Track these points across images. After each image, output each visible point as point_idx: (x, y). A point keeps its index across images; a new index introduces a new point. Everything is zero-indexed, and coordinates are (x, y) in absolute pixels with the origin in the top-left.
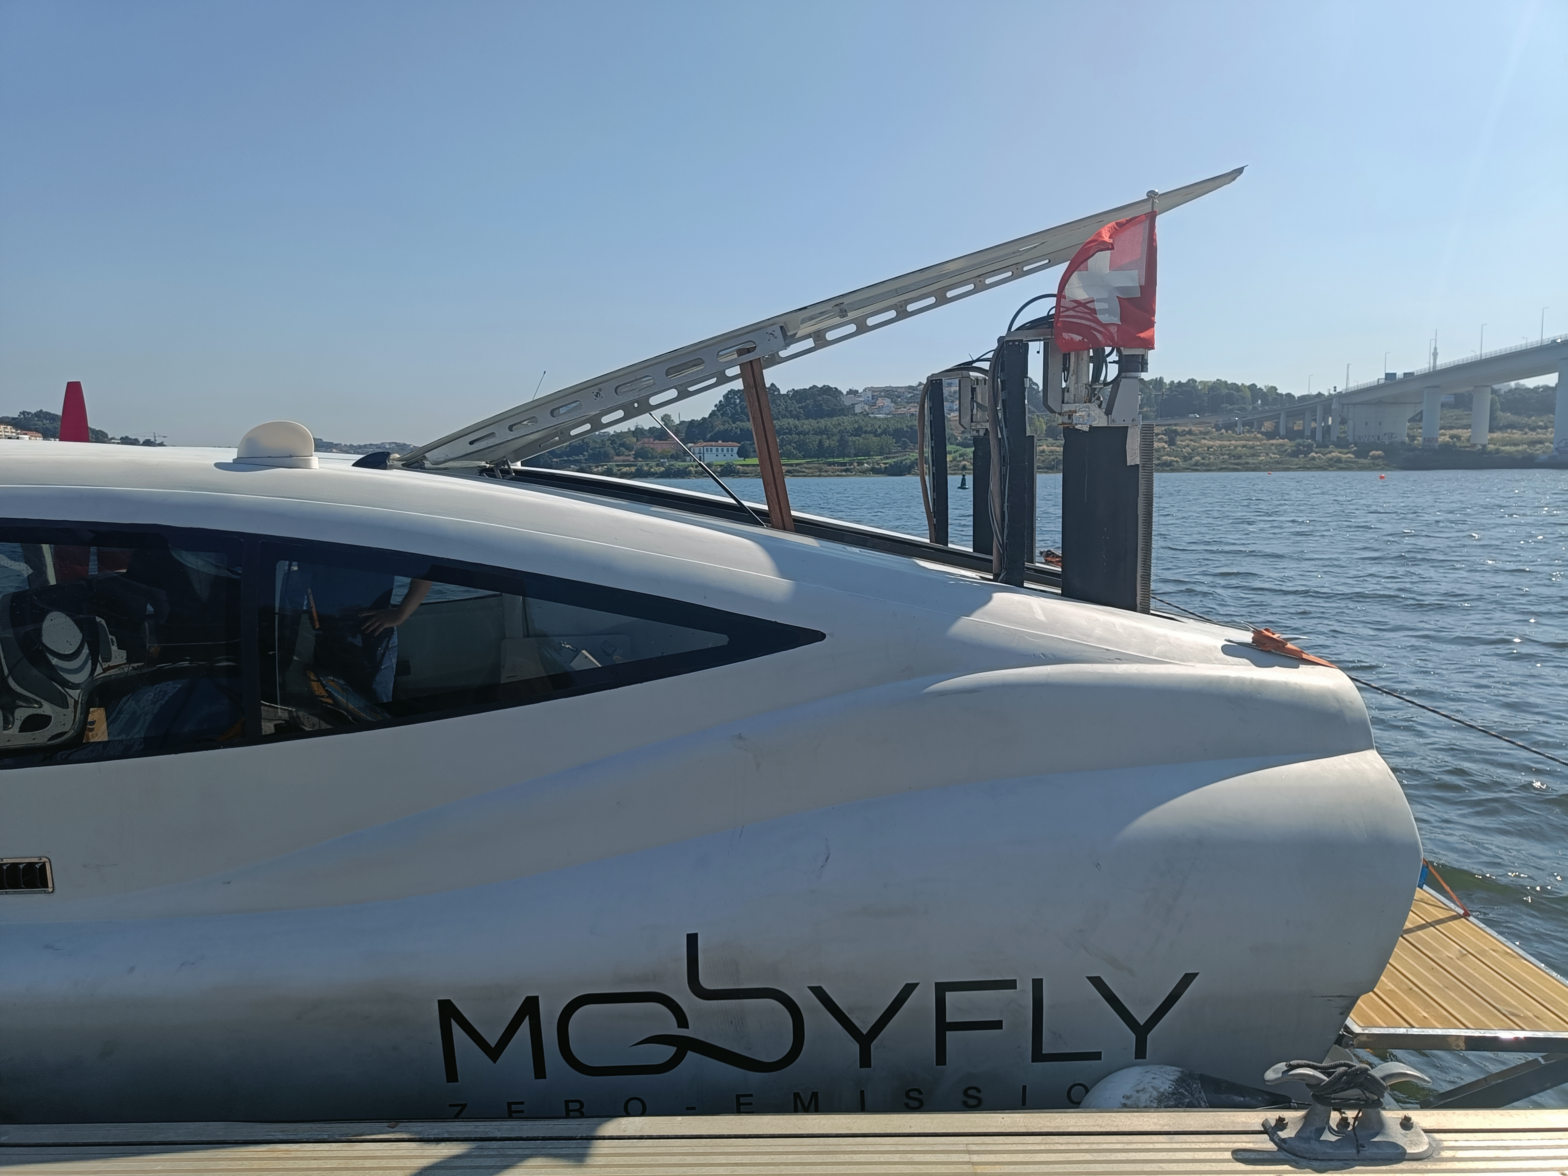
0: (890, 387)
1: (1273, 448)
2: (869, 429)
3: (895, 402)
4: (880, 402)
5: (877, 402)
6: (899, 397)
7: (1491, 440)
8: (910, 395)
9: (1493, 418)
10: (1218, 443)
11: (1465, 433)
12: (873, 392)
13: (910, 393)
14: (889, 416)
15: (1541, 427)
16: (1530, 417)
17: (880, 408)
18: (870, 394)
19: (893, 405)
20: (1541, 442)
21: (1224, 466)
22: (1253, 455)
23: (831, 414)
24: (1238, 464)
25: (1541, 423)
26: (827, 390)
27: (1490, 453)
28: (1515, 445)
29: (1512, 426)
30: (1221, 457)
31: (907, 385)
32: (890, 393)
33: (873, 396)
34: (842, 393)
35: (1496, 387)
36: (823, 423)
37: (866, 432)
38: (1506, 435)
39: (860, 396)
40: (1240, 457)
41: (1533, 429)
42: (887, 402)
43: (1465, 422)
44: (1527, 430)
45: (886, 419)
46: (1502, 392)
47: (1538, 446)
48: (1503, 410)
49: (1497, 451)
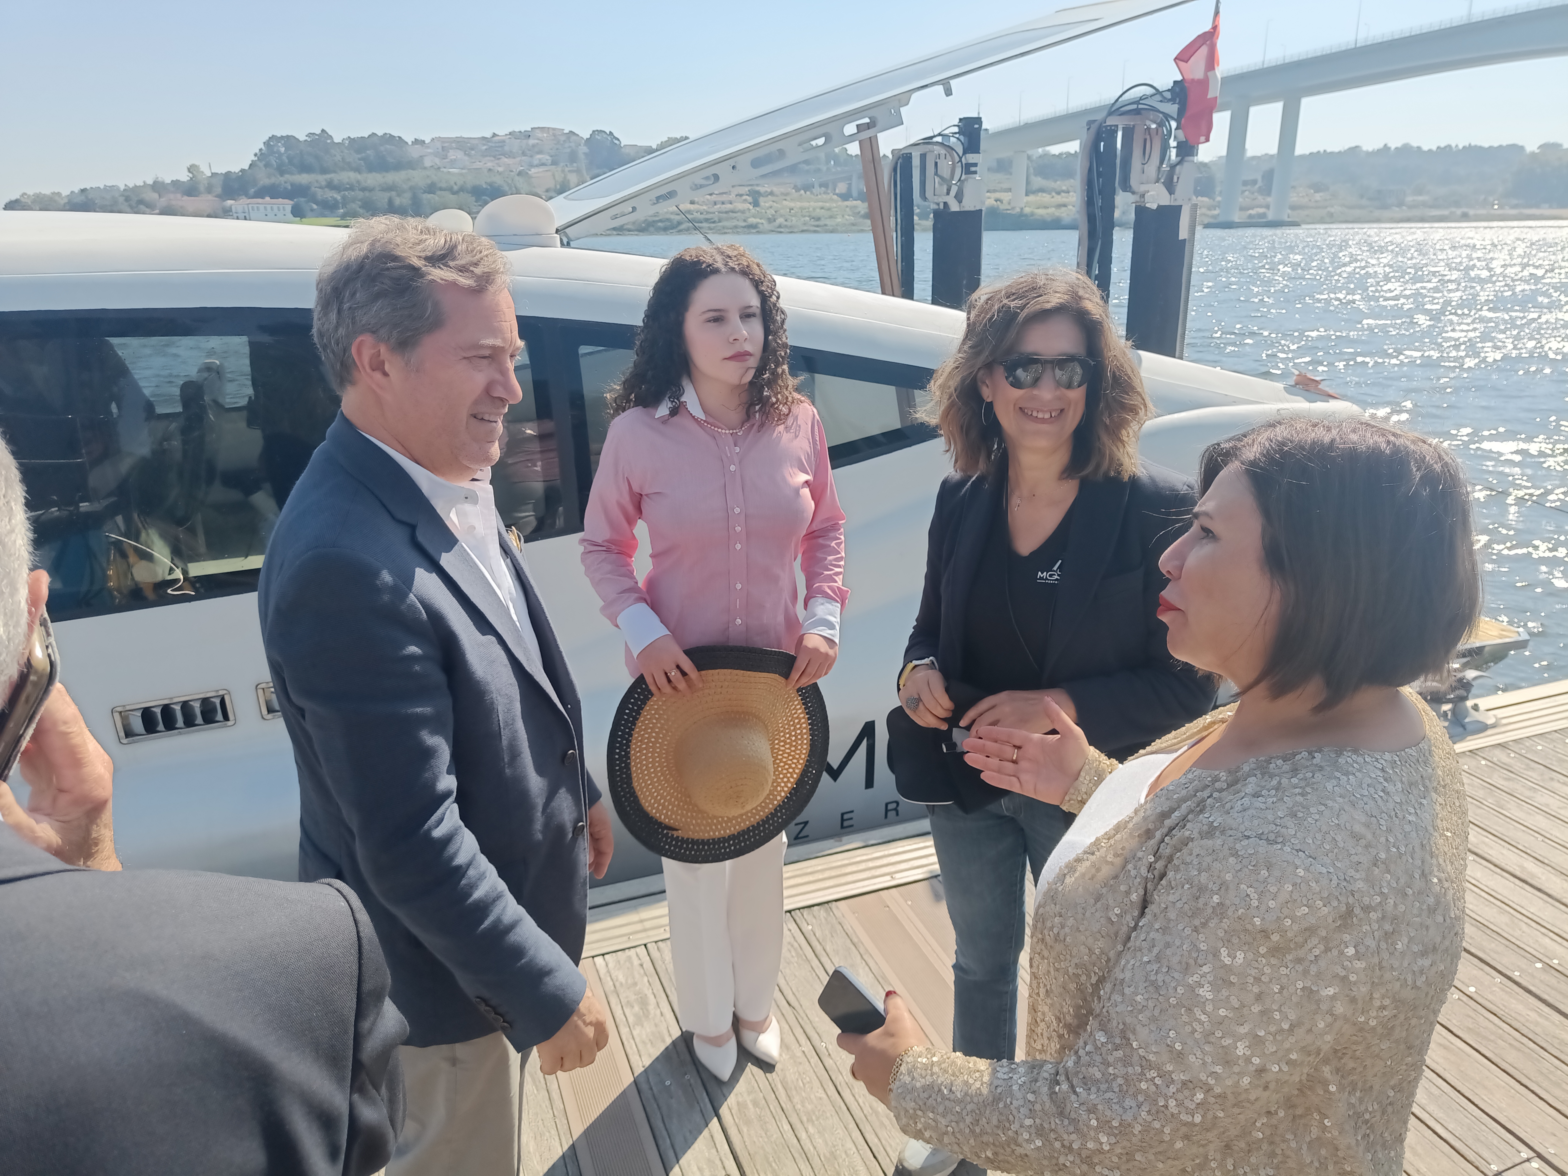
0: (461, 137)
1: (848, 209)
2: (444, 185)
3: (469, 155)
4: (452, 155)
5: (449, 154)
6: (472, 149)
7: (1028, 204)
8: (485, 147)
9: (1028, 182)
10: (799, 204)
11: (1006, 197)
12: (443, 142)
13: (484, 145)
14: (464, 171)
15: (1064, 191)
16: (1056, 181)
17: (453, 163)
18: (438, 145)
19: (466, 158)
20: (1065, 206)
21: (805, 228)
22: (831, 217)
23: (399, 166)
24: (817, 226)
25: (1064, 188)
26: (389, 139)
27: (1026, 215)
28: (1046, 207)
29: (1042, 190)
30: (802, 219)
31: (480, 136)
32: (462, 144)
33: (443, 147)
34: (407, 143)
35: (1030, 152)
36: (391, 177)
37: (441, 189)
38: (1038, 198)
39: (428, 147)
40: (819, 219)
41: (1058, 193)
42: (459, 155)
43: (1005, 186)
44: (1054, 194)
45: (461, 174)
46: (1034, 158)
47: (1063, 209)
48: (1036, 175)
49: (1032, 214)
